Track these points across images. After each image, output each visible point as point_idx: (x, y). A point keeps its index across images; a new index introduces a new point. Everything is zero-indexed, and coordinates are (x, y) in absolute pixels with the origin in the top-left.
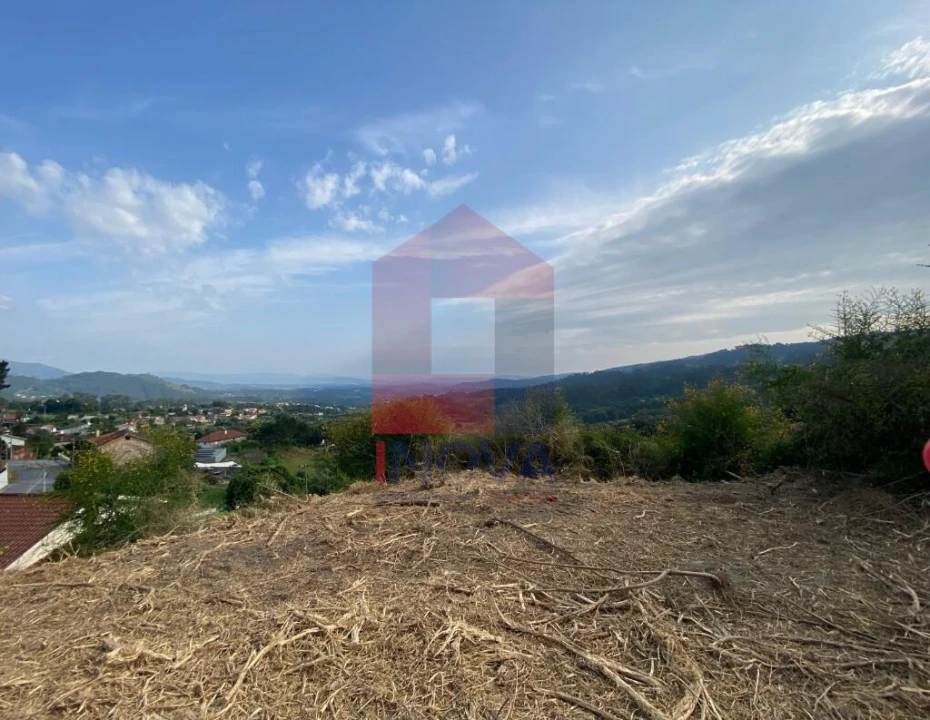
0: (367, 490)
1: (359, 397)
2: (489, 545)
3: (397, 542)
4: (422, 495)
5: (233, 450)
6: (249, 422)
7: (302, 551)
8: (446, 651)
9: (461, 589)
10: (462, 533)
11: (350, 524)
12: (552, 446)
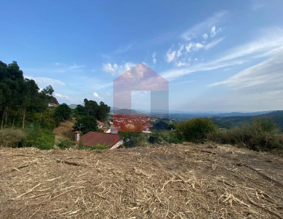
0: (189, 145)
1: (181, 117)
2: (239, 172)
3: (202, 163)
4: (208, 150)
5: (151, 129)
6: (154, 122)
7: (173, 158)
8: (226, 202)
9: (230, 184)
10: (227, 165)
11: (186, 153)
12: (267, 141)
